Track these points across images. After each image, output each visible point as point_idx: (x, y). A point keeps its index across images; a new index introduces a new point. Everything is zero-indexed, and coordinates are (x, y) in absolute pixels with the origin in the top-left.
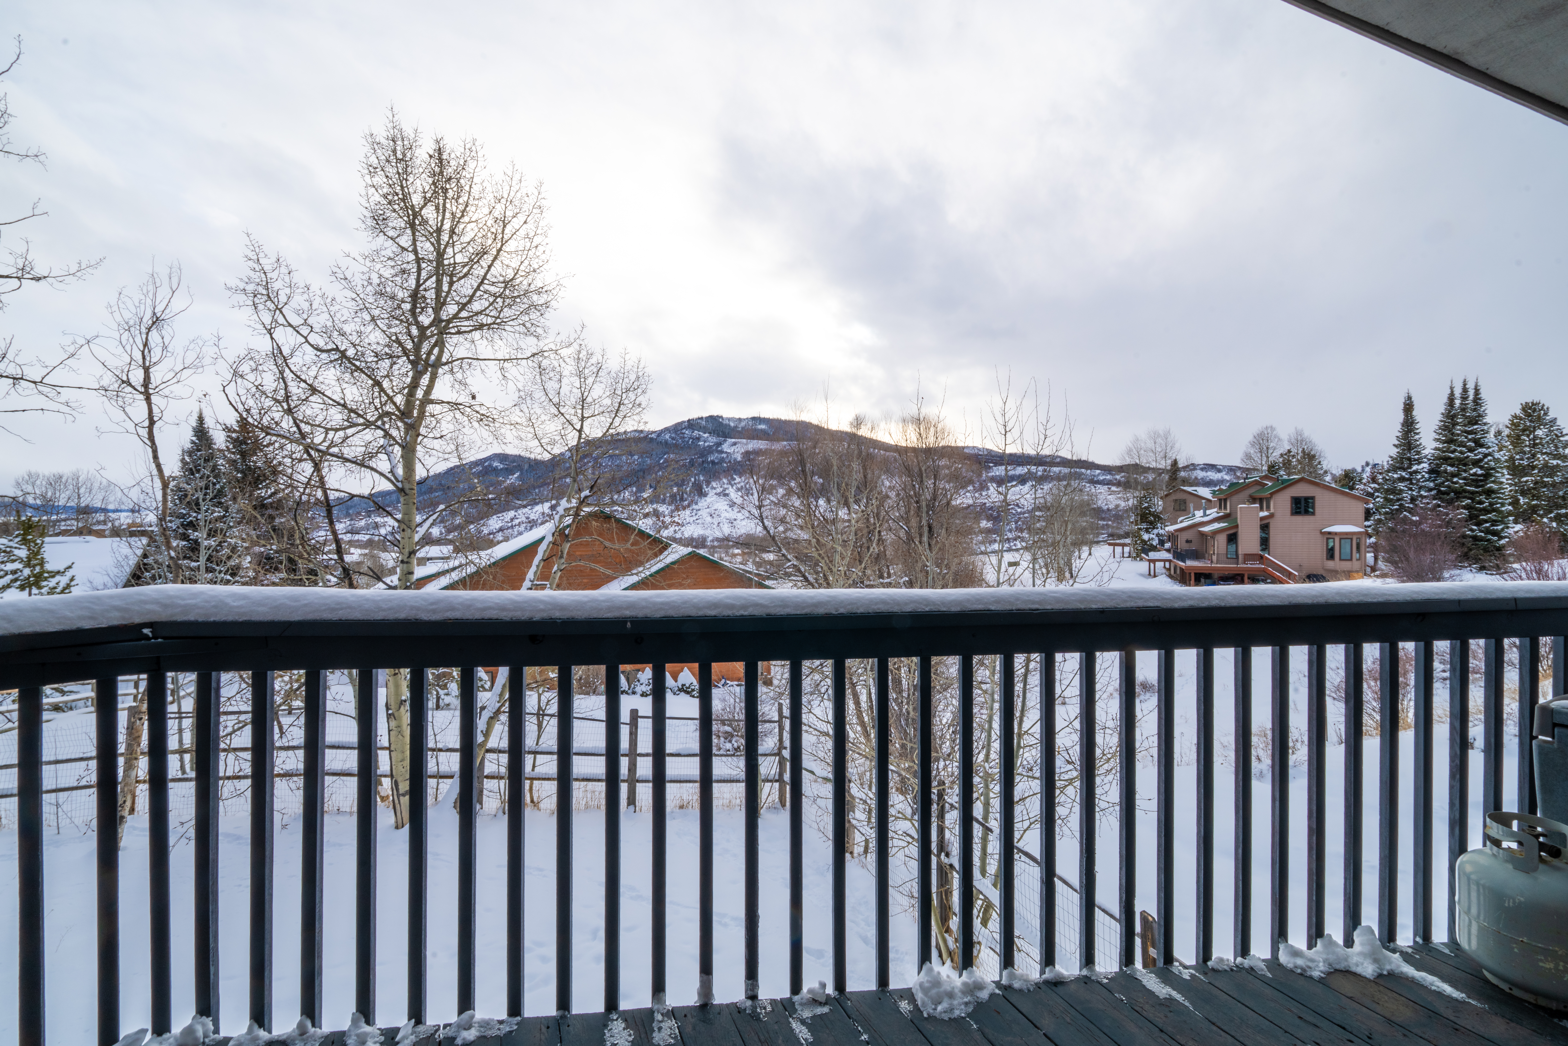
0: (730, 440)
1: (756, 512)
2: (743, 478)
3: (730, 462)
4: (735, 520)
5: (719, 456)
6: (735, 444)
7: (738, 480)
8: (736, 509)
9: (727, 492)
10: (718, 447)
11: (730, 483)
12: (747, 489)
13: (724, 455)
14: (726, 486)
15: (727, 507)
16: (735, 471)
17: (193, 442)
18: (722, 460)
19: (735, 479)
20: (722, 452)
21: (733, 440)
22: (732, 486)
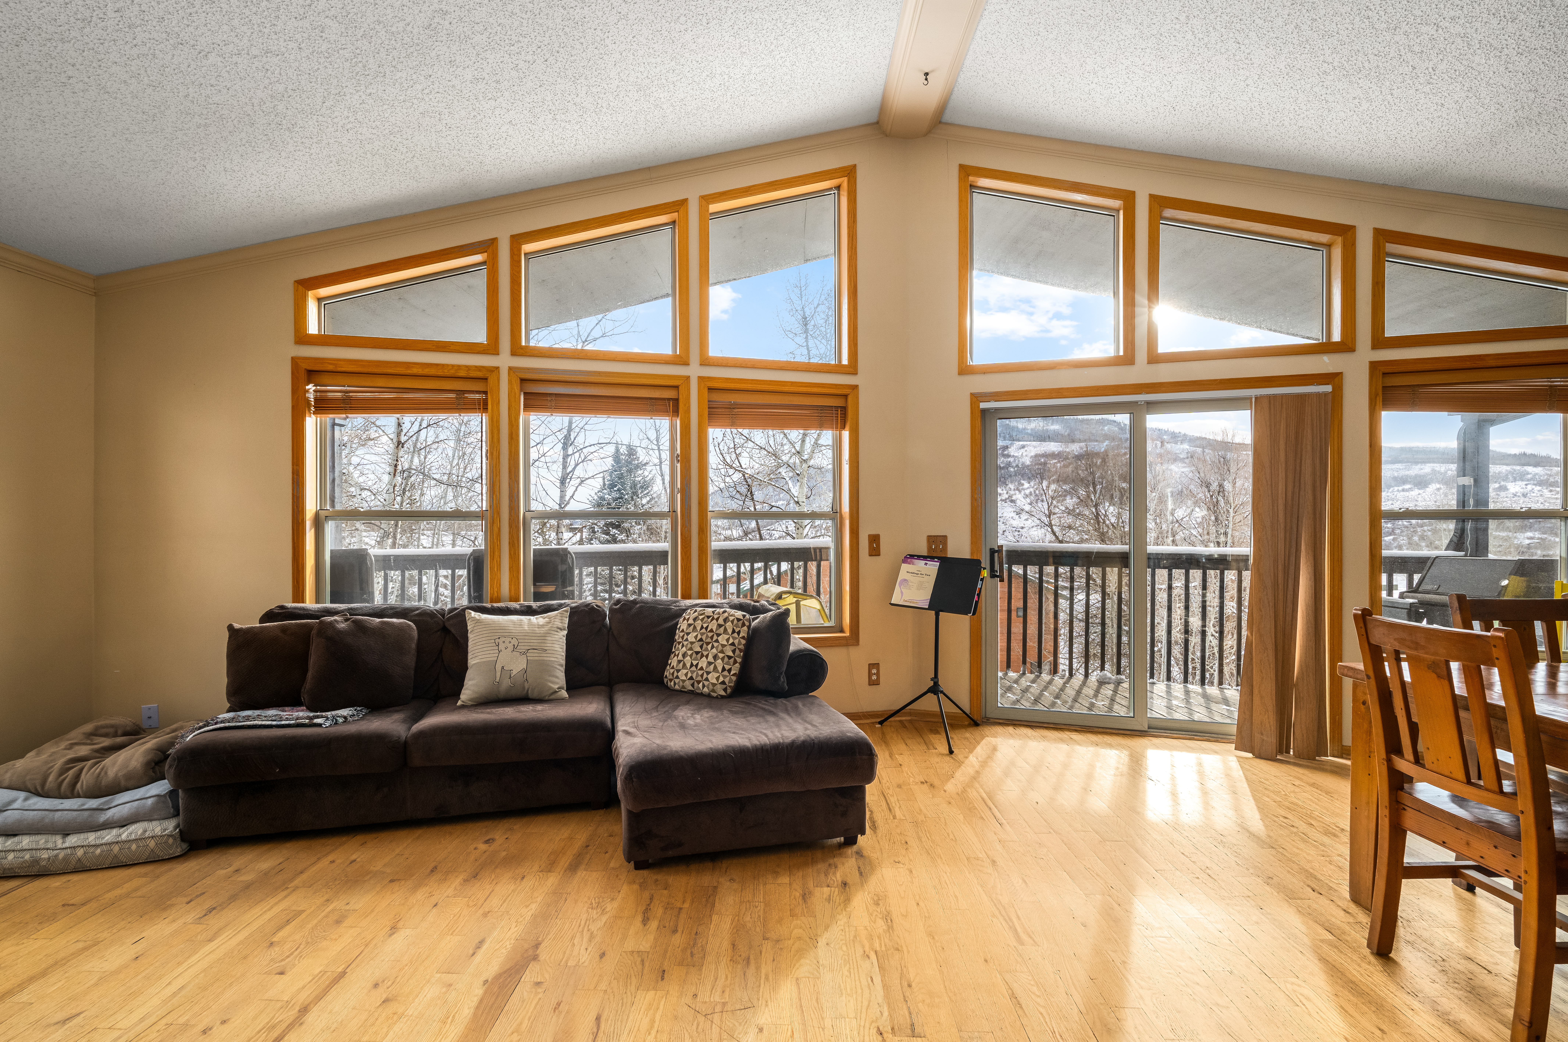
0: (1018, 443)
1: (1046, 520)
2: (1032, 483)
3: (1017, 466)
4: (1022, 528)
5: (1006, 460)
6: (1023, 447)
7: (1026, 485)
8: (1024, 516)
9: (1014, 498)
10: (1003, 451)
11: (1018, 489)
12: (1036, 495)
13: (1011, 459)
14: (1012, 492)
15: (1014, 515)
16: (1022, 476)
17: (613, 466)
18: (1009, 464)
19: (1023, 485)
20: (1008, 456)
21: (1021, 443)
22: (1020, 492)
